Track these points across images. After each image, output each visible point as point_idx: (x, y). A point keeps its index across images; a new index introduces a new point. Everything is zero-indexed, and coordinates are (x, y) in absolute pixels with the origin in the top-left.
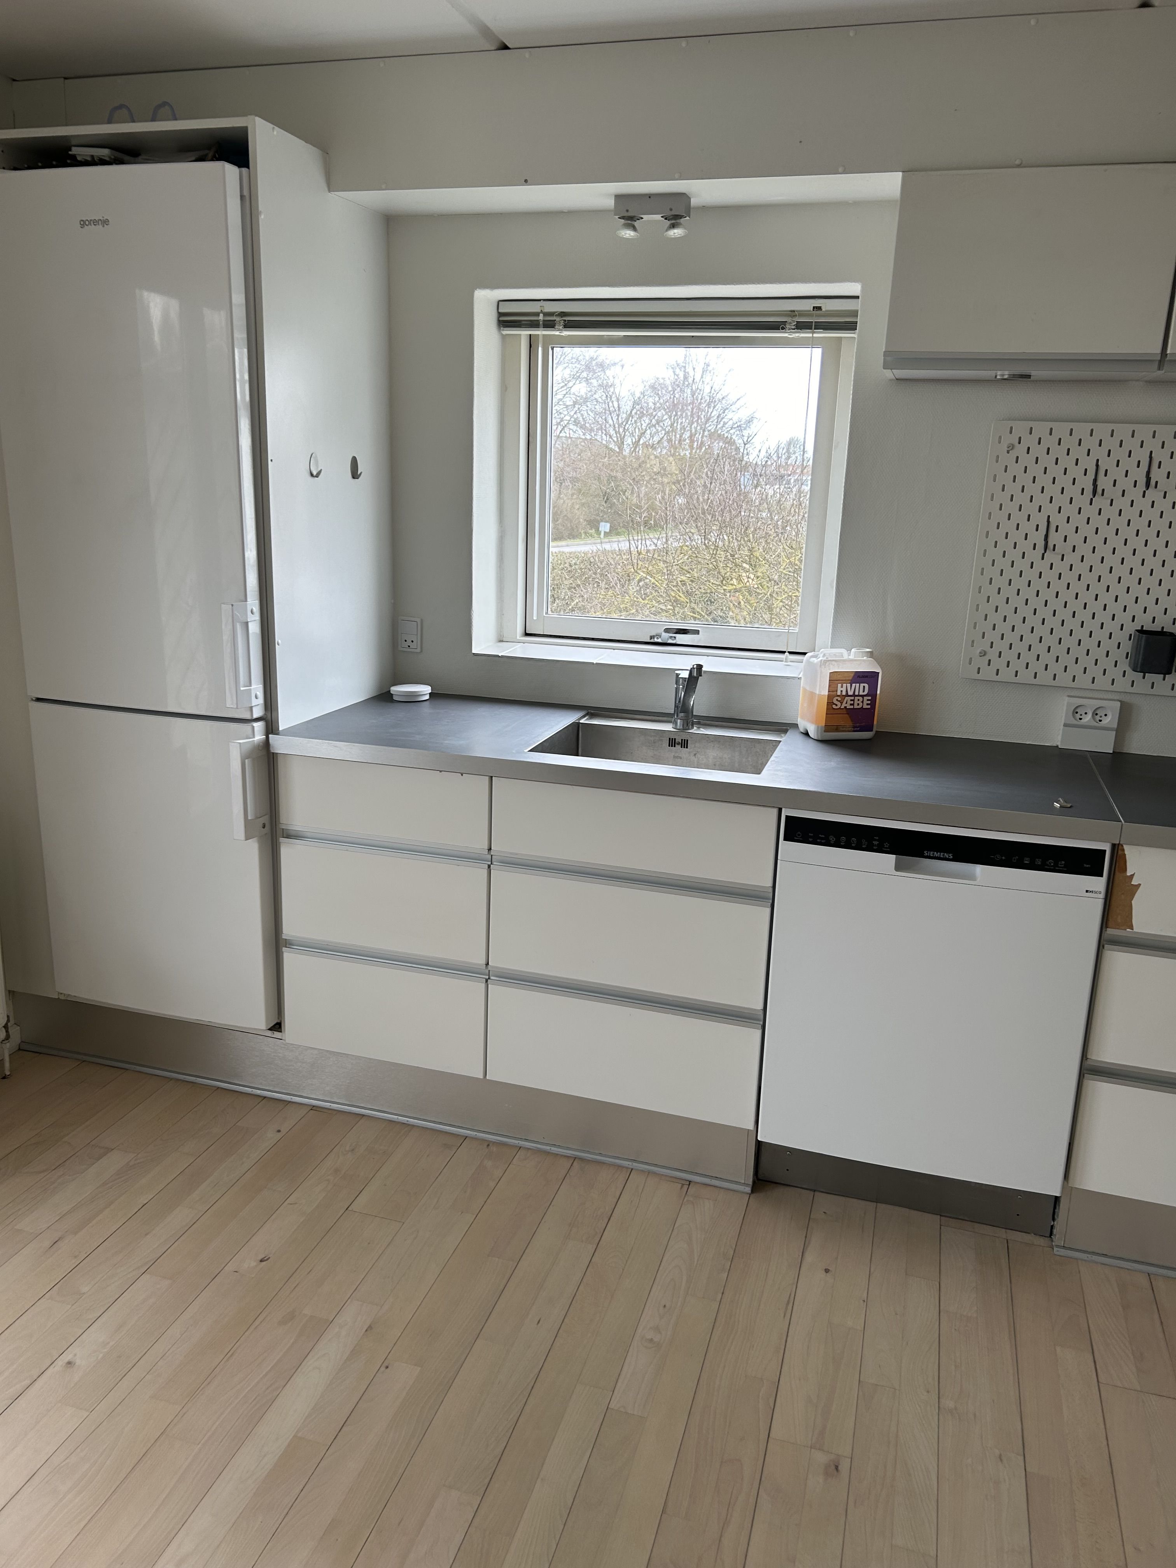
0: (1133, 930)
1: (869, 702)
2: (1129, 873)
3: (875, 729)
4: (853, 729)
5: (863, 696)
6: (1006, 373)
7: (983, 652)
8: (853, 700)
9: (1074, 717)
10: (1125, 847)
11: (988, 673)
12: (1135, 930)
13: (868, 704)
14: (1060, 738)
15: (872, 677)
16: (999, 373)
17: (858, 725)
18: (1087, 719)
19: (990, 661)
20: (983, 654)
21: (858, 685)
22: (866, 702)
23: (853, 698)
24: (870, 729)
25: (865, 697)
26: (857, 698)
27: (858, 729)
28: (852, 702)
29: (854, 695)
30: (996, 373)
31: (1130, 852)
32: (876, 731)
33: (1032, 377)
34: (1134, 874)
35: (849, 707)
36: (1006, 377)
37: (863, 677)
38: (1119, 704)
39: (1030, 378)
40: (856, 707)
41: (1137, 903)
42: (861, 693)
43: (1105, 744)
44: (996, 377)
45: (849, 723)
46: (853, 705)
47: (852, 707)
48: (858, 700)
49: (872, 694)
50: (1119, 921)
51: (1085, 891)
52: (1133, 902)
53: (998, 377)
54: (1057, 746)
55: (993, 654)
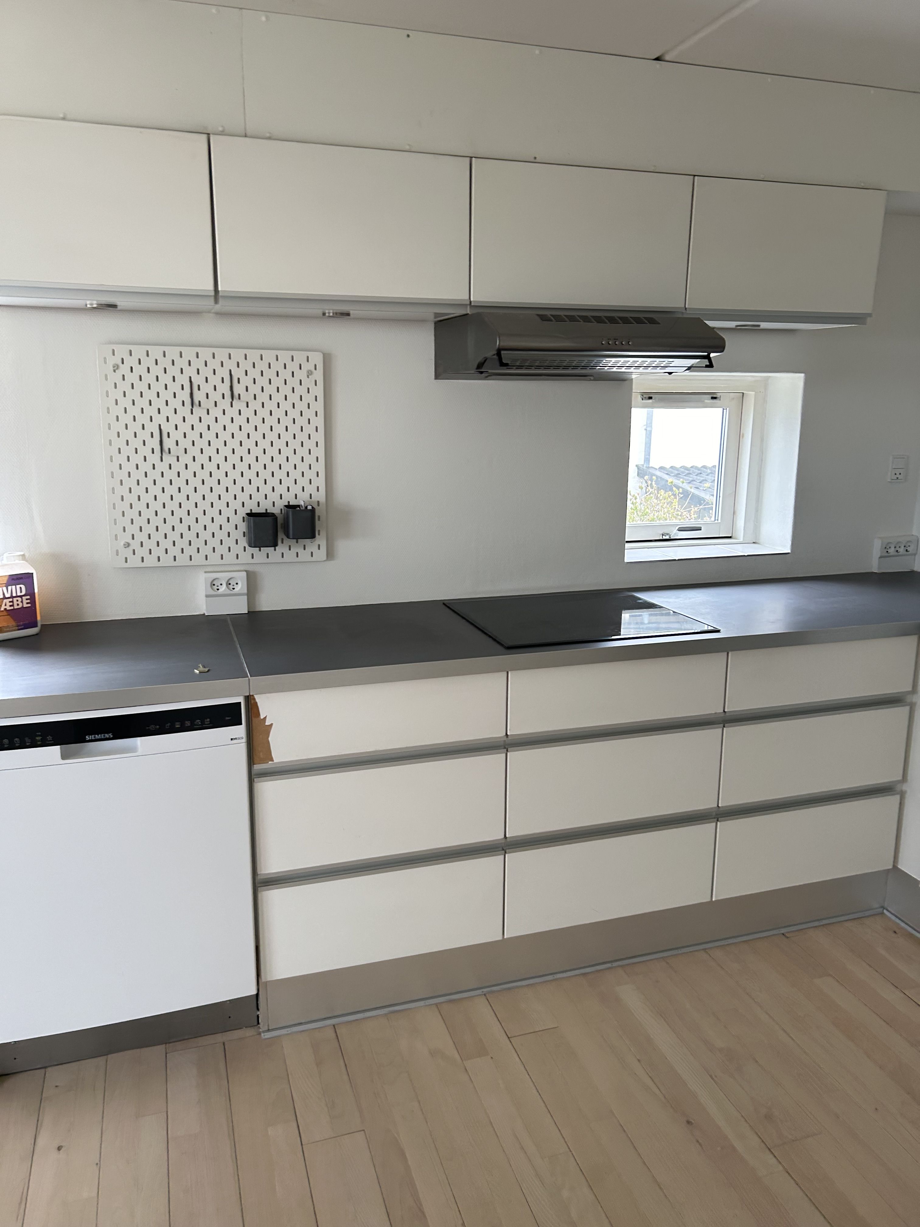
0: (273, 761)
1: (29, 601)
2: (262, 717)
3: (39, 624)
4: (17, 628)
5: (21, 597)
6: (95, 302)
7: (127, 544)
8: (12, 602)
9: (212, 589)
10: (256, 696)
11: (134, 561)
12: (275, 761)
13: (27, 603)
14: (204, 607)
15: (28, 578)
16: (88, 302)
17: (22, 623)
18: (223, 589)
19: (134, 550)
20: (127, 545)
21: (14, 587)
22: (25, 602)
23: (11, 600)
24: (35, 625)
25: (23, 597)
26: (15, 599)
27: (23, 627)
28: (11, 604)
29: (12, 597)
30: (86, 302)
31: (260, 700)
32: (42, 625)
33: (118, 307)
34: (266, 717)
35: (9, 608)
36: (95, 306)
37: (18, 579)
38: (245, 573)
39: (117, 308)
40: (16, 607)
41: (273, 738)
42: (19, 594)
43: (240, 607)
44: (86, 305)
45: (12, 623)
46: (12, 606)
47: (12, 608)
48: (17, 601)
49: (31, 594)
50: (262, 756)
51: (230, 740)
52: (270, 739)
53: (88, 306)
54: (204, 614)
55: (135, 544)
